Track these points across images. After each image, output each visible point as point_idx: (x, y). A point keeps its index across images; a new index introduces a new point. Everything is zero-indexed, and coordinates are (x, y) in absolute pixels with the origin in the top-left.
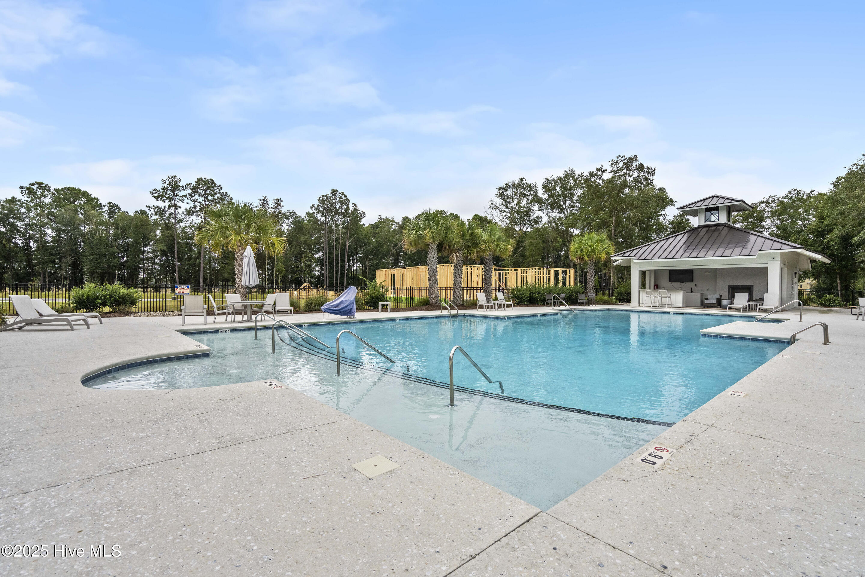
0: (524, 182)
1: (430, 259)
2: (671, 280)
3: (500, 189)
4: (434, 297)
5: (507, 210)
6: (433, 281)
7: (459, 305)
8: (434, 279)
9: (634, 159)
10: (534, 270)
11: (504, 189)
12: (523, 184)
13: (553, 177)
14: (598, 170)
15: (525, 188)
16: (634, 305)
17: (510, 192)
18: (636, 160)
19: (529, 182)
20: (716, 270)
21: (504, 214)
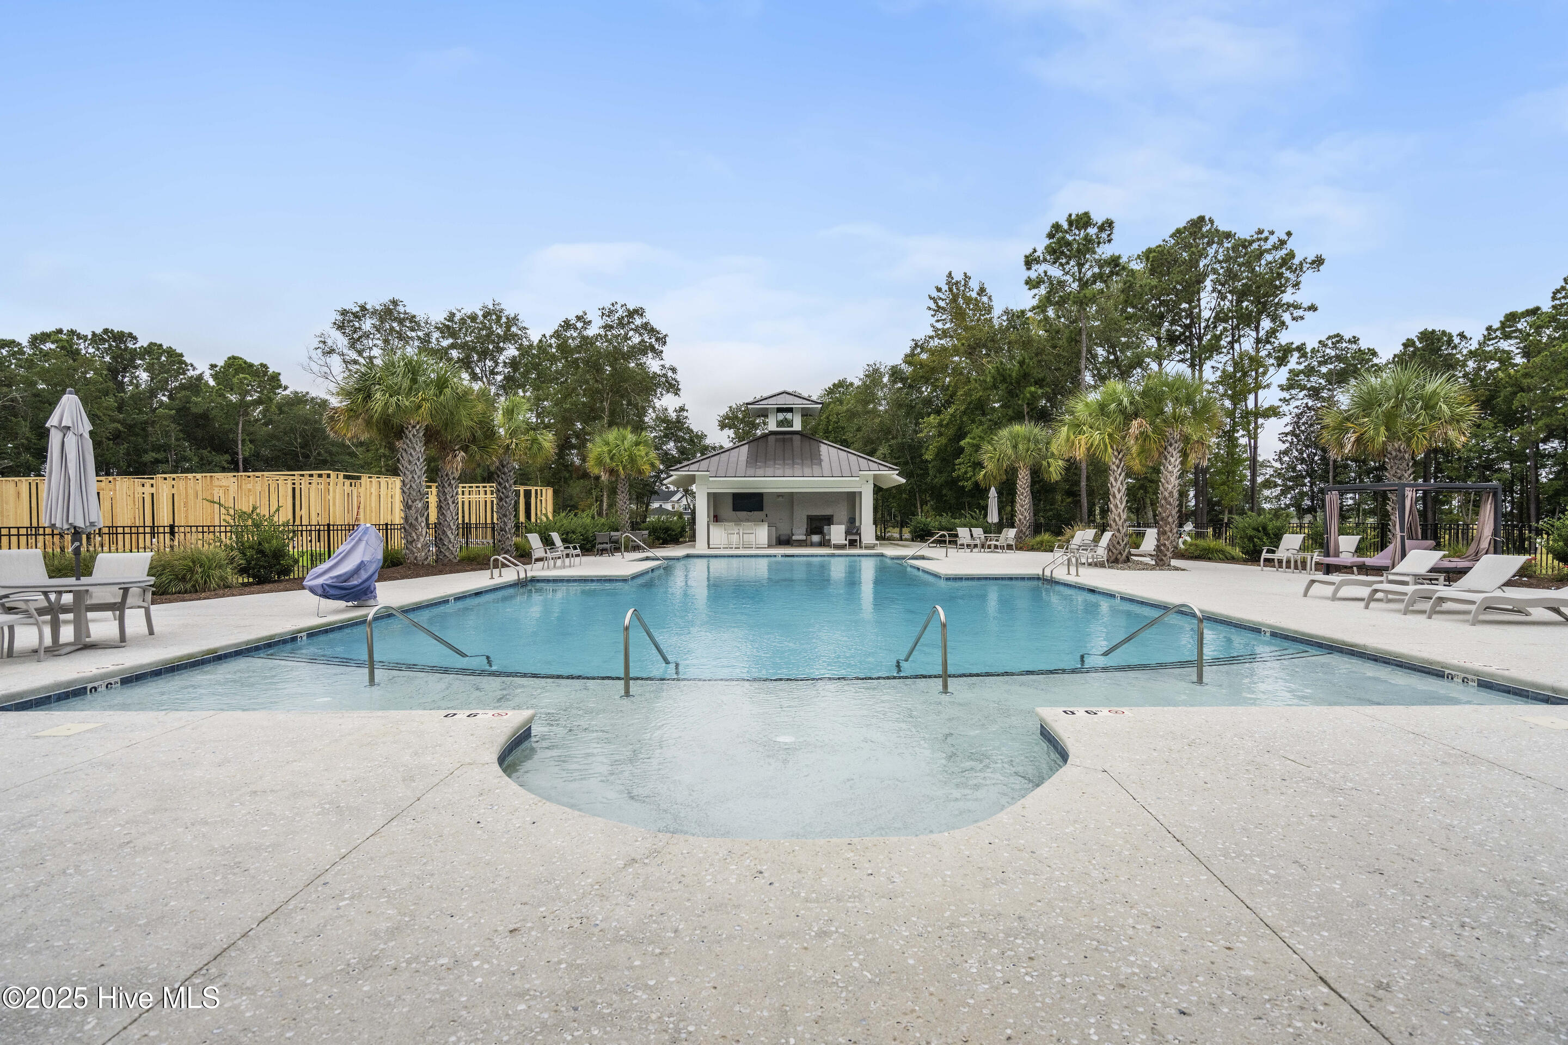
0: (401, 309)
1: (410, 462)
2: (736, 508)
3: (344, 313)
4: (419, 546)
5: (362, 360)
6: (417, 512)
7: (455, 561)
8: (420, 505)
9: (639, 312)
10: (482, 490)
11: (356, 315)
12: (399, 313)
13: (463, 311)
14: (579, 318)
15: (401, 322)
16: (700, 547)
17: (367, 324)
18: (642, 315)
19: (411, 310)
20: (791, 494)
21: (354, 367)
